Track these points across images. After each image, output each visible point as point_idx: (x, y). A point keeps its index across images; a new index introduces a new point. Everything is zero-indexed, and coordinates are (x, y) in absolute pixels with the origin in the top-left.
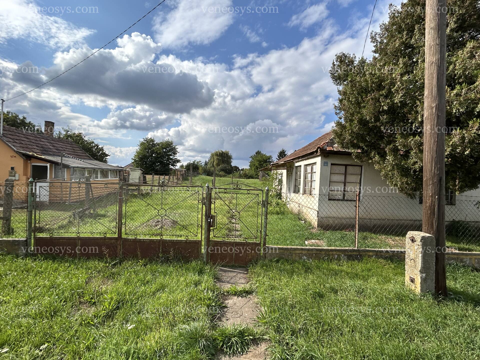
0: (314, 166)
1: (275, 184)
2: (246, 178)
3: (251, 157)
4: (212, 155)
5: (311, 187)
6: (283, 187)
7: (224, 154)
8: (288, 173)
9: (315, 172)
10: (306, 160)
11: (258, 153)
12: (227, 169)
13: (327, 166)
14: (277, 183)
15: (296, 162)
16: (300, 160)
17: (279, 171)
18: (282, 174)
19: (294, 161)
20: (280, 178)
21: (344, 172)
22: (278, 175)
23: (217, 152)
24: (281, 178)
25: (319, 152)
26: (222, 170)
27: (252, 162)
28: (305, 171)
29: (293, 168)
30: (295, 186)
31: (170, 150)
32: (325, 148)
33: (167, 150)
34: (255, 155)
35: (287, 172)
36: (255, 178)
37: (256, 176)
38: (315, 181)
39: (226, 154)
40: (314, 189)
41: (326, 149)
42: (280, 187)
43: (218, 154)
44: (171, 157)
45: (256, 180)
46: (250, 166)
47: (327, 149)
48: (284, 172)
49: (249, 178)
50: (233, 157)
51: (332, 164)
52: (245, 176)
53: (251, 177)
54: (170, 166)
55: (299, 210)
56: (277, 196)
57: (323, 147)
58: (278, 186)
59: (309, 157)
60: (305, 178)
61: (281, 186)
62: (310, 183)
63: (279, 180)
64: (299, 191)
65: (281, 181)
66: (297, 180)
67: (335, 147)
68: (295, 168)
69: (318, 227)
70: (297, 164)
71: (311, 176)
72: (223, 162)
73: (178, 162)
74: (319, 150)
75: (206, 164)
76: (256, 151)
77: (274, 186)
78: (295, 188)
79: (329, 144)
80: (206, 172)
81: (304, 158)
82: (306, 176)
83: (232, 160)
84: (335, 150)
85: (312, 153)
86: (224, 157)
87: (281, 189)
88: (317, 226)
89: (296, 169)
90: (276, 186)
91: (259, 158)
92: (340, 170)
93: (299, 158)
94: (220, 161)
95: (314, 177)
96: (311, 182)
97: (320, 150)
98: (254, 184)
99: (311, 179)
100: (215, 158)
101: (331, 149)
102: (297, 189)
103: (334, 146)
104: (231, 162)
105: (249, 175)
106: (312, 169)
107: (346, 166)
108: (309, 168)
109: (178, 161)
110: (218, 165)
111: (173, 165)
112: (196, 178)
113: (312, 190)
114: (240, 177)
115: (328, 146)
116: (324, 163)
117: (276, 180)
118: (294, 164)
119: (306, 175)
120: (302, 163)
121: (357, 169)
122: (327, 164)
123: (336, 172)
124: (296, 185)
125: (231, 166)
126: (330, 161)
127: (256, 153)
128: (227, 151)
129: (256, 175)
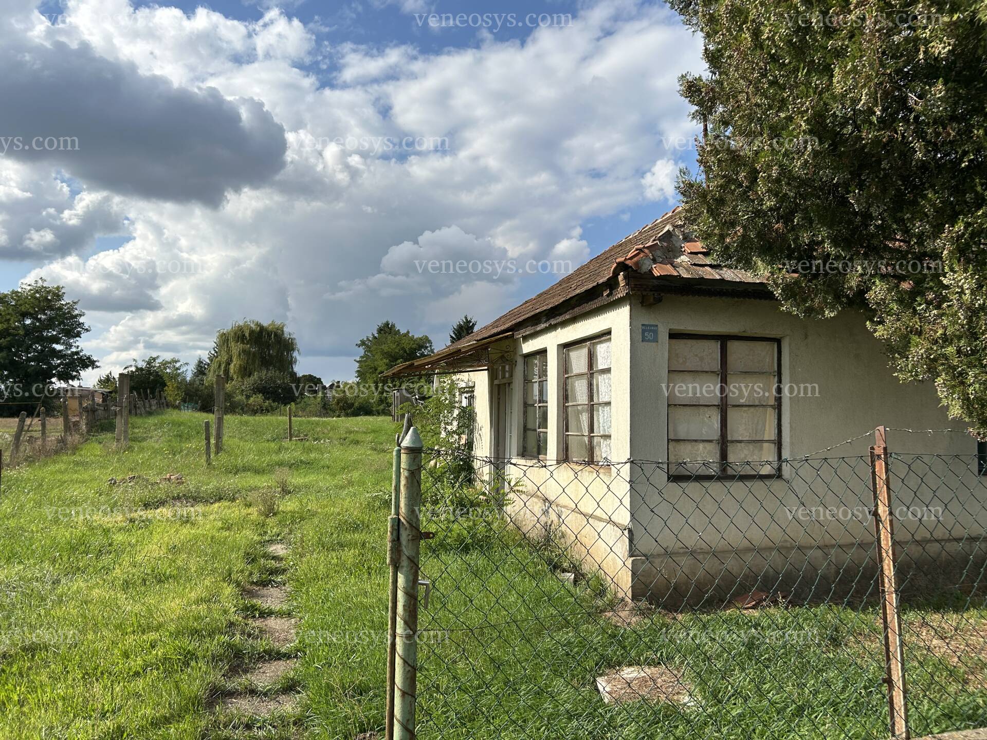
0: (601, 349)
1: (449, 428)
2: (347, 415)
3: (363, 343)
4: (224, 340)
5: (591, 429)
6: (476, 435)
7: (269, 334)
8: (496, 382)
9: (608, 371)
10: (564, 324)
11: (387, 330)
12: (279, 387)
13: (655, 340)
14: (455, 423)
15: (526, 338)
16: (543, 326)
17: (463, 379)
18: (470, 390)
19: (519, 335)
20: (465, 403)
21: (717, 366)
22: (457, 394)
23: (241, 329)
24: (470, 404)
25: (622, 283)
26: (260, 389)
27: (365, 361)
28: (562, 370)
29: (513, 364)
30: (525, 429)
31: (51, 319)
32: (645, 268)
33: (39, 320)
34: (375, 338)
35: (492, 378)
36: (379, 413)
37: (382, 407)
38: (609, 404)
39: (276, 335)
40: (608, 437)
41: (651, 271)
42: (464, 437)
43: (247, 335)
44: (58, 347)
45: (380, 418)
46: (360, 374)
47: (656, 273)
48: (480, 380)
49: (356, 414)
50: (299, 344)
51: (673, 336)
52: (343, 409)
53: (365, 410)
54: (54, 380)
55: (547, 527)
56: (458, 470)
57: (637, 263)
58: (459, 434)
59: (577, 311)
60: (565, 395)
61: (471, 432)
62: (585, 418)
63: (463, 410)
64: (541, 448)
65: (468, 417)
66: (530, 409)
67: (680, 265)
68: (520, 361)
69: (634, 598)
70: (528, 347)
71: (590, 385)
72: (266, 362)
73: (85, 366)
74: (621, 276)
75: (201, 369)
76: (380, 322)
77: (443, 435)
78: (525, 438)
79: (659, 253)
80: (200, 397)
81: (560, 319)
82: (569, 388)
83: (295, 354)
84: (685, 276)
85: (592, 294)
86: (268, 346)
87: (470, 445)
88: (630, 594)
89: (526, 363)
90: (450, 434)
91: (389, 346)
92: (702, 359)
93: (535, 319)
94: (254, 362)
95: (602, 388)
96: (591, 409)
97: (625, 277)
98: (374, 431)
99: (591, 398)
100: (236, 348)
101: (668, 270)
102: (532, 443)
103: (679, 260)
104: (291, 362)
105: (356, 404)
106: (591, 358)
107: (724, 339)
108: (579, 360)
109: (88, 363)
110: (245, 372)
111: (65, 376)
112: (152, 420)
113: (596, 440)
114: (326, 409)
115: (654, 261)
116: (643, 331)
117: (451, 412)
118: (516, 346)
119: (566, 384)
120: (551, 341)
121: (764, 354)
122: (655, 332)
123: (689, 366)
124: (530, 426)
125: (293, 374)
126: (665, 323)
127: (380, 331)
128: (278, 322)
129: (381, 401)
